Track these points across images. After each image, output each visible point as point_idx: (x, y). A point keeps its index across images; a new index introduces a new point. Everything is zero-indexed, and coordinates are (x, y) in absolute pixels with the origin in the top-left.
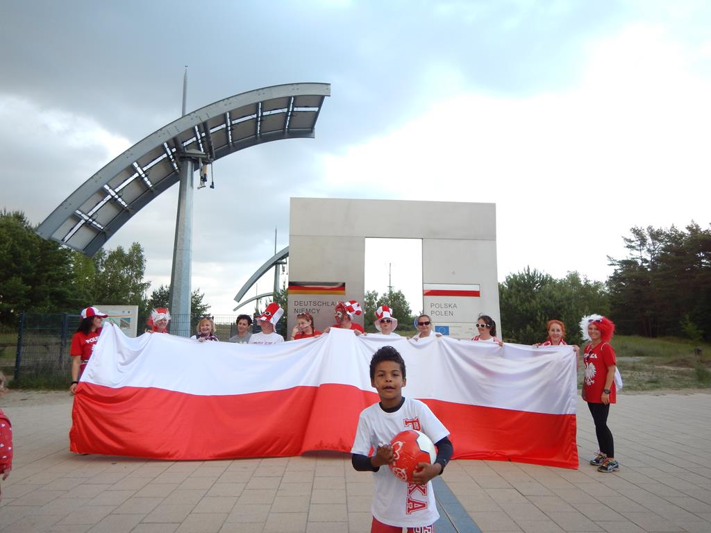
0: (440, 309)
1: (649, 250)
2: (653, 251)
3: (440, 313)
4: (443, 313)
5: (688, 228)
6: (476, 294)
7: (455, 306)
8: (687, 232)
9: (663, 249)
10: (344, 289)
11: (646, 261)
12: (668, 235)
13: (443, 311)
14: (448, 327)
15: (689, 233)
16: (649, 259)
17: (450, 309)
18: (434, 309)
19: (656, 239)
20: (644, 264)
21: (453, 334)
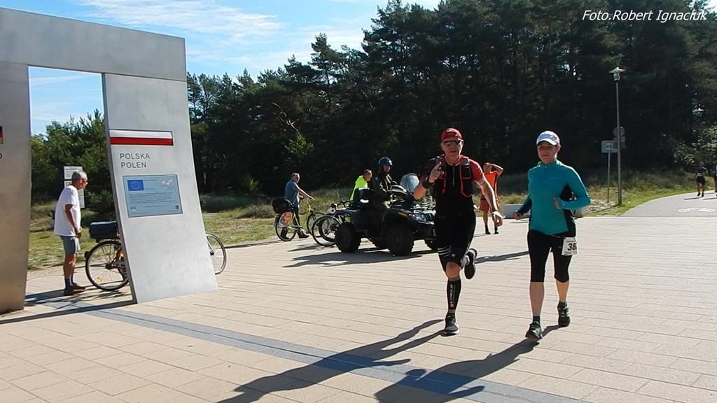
0: (131, 160)
2: (207, 102)
3: (132, 165)
4: (135, 165)
5: (241, 80)
6: (168, 142)
8: (240, 84)
9: (217, 101)
10: (2, 136)
12: (220, 87)
13: (135, 162)
14: (142, 181)
15: (242, 85)
16: (202, 110)
17: (142, 160)
18: (124, 160)
20: (198, 117)
21: (148, 189)
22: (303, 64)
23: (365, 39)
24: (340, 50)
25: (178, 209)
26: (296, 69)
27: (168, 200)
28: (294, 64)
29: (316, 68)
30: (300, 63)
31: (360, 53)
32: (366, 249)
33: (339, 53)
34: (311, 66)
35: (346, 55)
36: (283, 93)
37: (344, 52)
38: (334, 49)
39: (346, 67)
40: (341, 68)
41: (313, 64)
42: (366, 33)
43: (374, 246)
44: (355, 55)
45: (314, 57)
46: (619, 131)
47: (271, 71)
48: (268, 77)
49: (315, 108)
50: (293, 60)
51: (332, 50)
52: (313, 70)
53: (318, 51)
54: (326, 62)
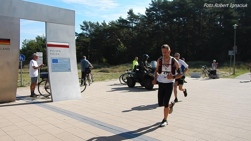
0: (54, 52)
1: (89, 31)
2: (91, 31)
4: (55, 54)
5: (102, 24)
6: (68, 47)
7: (60, 51)
8: (102, 25)
9: (94, 31)
10: (10, 42)
11: (88, 35)
12: (96, 26)
14: (57, 60)
16: (89, 34)
17: (58, 53)
18: (51, 52)
19: (92, 27)
21: (59, 63)
22: (124, 19)
23: (146, 11)
24: (137, 15)
25: (69, 70)
26: (122, 21)
27: (66, 66)
28: (121, 19)
29: (128, 20)
30: (123, 19)
31: (144, 16)
32: (138, 87)
33: (137, 16)
34: (127, 20)
35: (139, 16)
36: (117, 29)
37: (139, 15)
38: (135, 14)
39: (139, 21)
40: (137, 21)
41: (128, 19)
42: (147, 9)
43: (141, 86)
44: (142, 16)
45: (128, 17)
46: (235, 47)
47: (113, 21)
48: (112, 23)
49: (128, 35)
50: (121, 18)
51: (134, 14)
52: (128, 21)
53: (129, 15)
54: (132, 19)
